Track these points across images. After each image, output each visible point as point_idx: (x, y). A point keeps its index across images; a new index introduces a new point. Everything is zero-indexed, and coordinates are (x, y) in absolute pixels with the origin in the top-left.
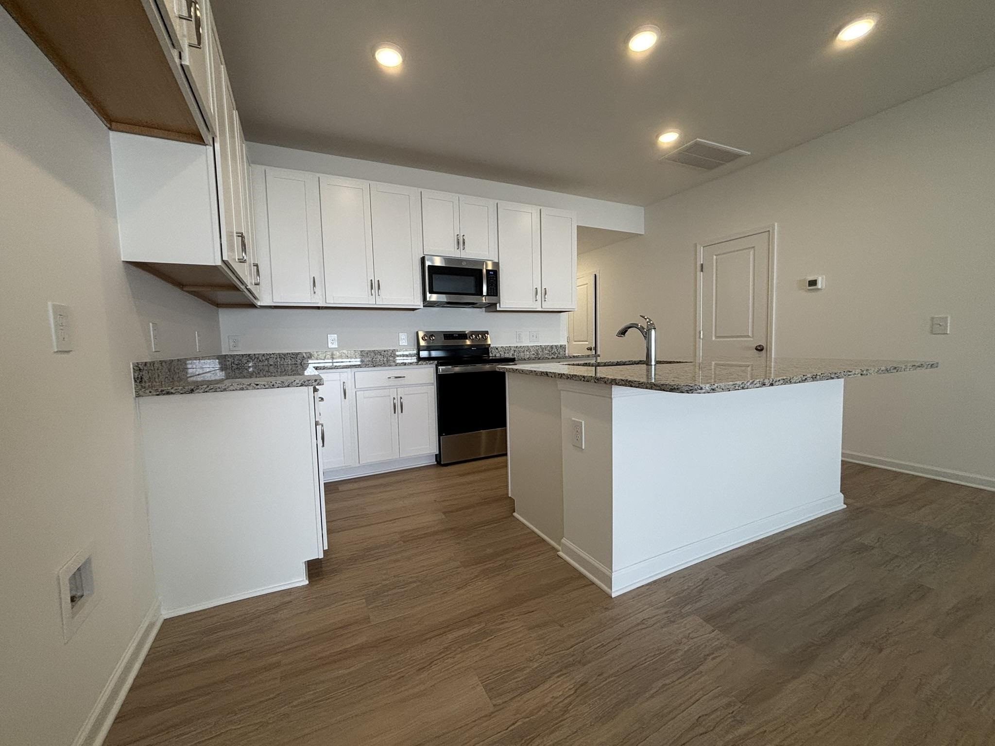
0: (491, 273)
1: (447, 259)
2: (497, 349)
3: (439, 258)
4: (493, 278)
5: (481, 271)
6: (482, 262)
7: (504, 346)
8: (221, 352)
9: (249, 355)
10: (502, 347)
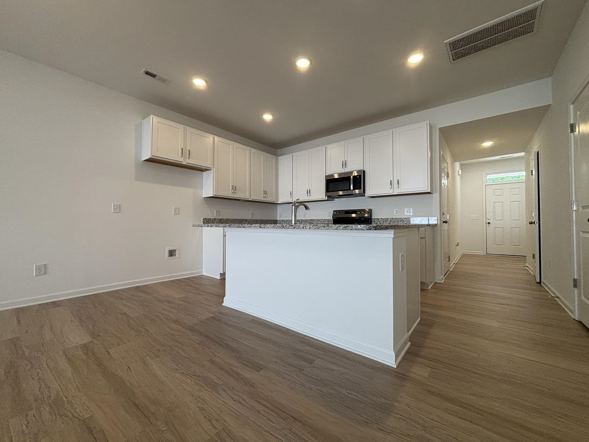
0: (357, 177)
1: (339, 174)
2: (378, 219)
3: (336, 174)
4: (359, 179)
5: (350, 177)
6: (352, 173)
7: (383, 218)
8: (277, 218)
9: (282, 220)
10: (381, 218)
